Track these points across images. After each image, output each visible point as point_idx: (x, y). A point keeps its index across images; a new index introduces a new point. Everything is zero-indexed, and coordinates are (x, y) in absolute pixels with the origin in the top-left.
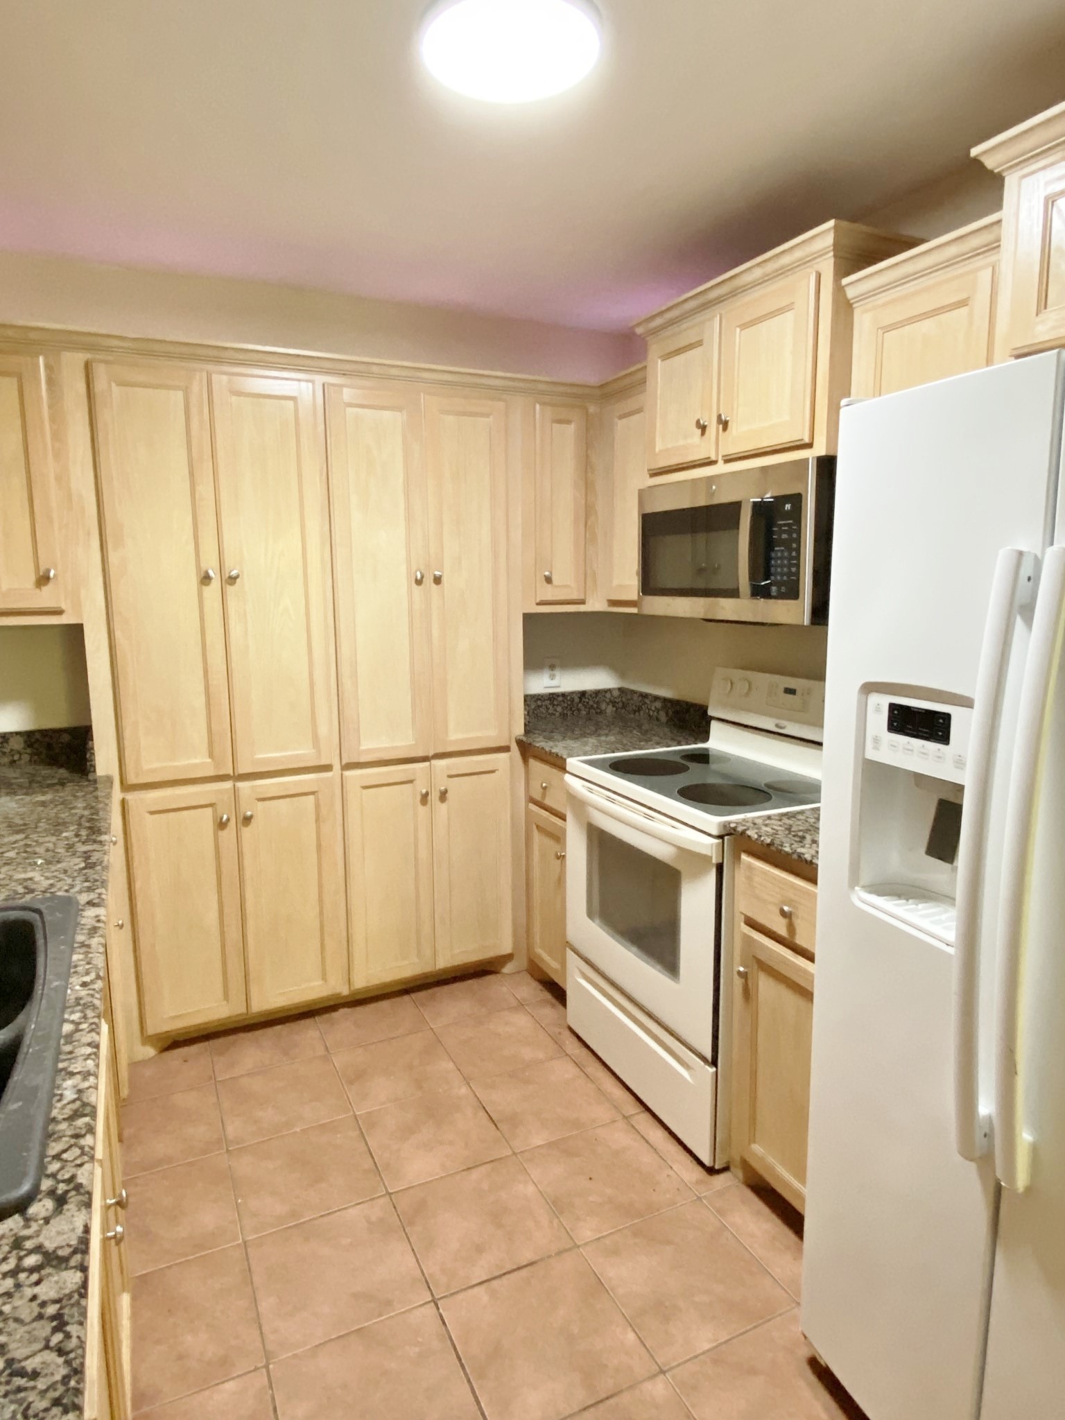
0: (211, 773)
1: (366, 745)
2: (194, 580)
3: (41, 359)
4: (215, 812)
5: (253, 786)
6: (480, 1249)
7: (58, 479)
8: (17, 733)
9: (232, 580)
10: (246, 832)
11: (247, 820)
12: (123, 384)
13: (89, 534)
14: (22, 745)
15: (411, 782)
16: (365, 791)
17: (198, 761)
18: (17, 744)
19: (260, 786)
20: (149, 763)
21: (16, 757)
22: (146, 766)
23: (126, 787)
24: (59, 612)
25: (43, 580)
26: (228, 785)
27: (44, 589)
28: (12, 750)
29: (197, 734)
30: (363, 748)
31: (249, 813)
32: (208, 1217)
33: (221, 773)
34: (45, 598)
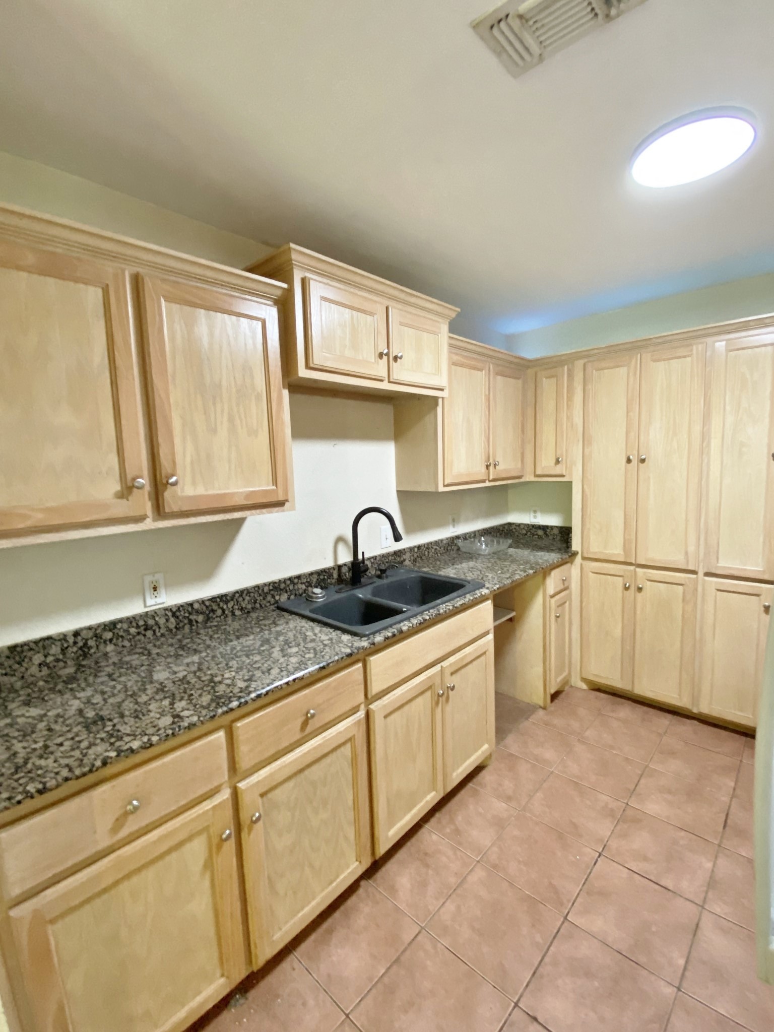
0: (622, 559)
1: (722, 563)
2: (624, 460)
3: (566, 368)
4: (623, 580)
5: (645, 572)
6: (645, 859)
7: (568, 418)
8: (557, 527)
9: (643, 461)
10: (639, 596)
11: (640, 589)
12: (597, 370)
13: (578, 441)
14: (558, 532)
15: (758, 595)
16: (719, 593)
17: (617, 551)
18: (556, 531)
19: (649, 573)
20: (595, 548)
21: (555, 537)
22: (592, 550)
23: (584, 558)
24: (563, 476)
25: (558, 462)
26: (632, 568)
27: (558, 466)
28: (554, 534)
29: (619, 539)
30: (719, 565)
31: (640, 586)
32: (549, 754)
33: (628, 561)
34: (558, 470)
